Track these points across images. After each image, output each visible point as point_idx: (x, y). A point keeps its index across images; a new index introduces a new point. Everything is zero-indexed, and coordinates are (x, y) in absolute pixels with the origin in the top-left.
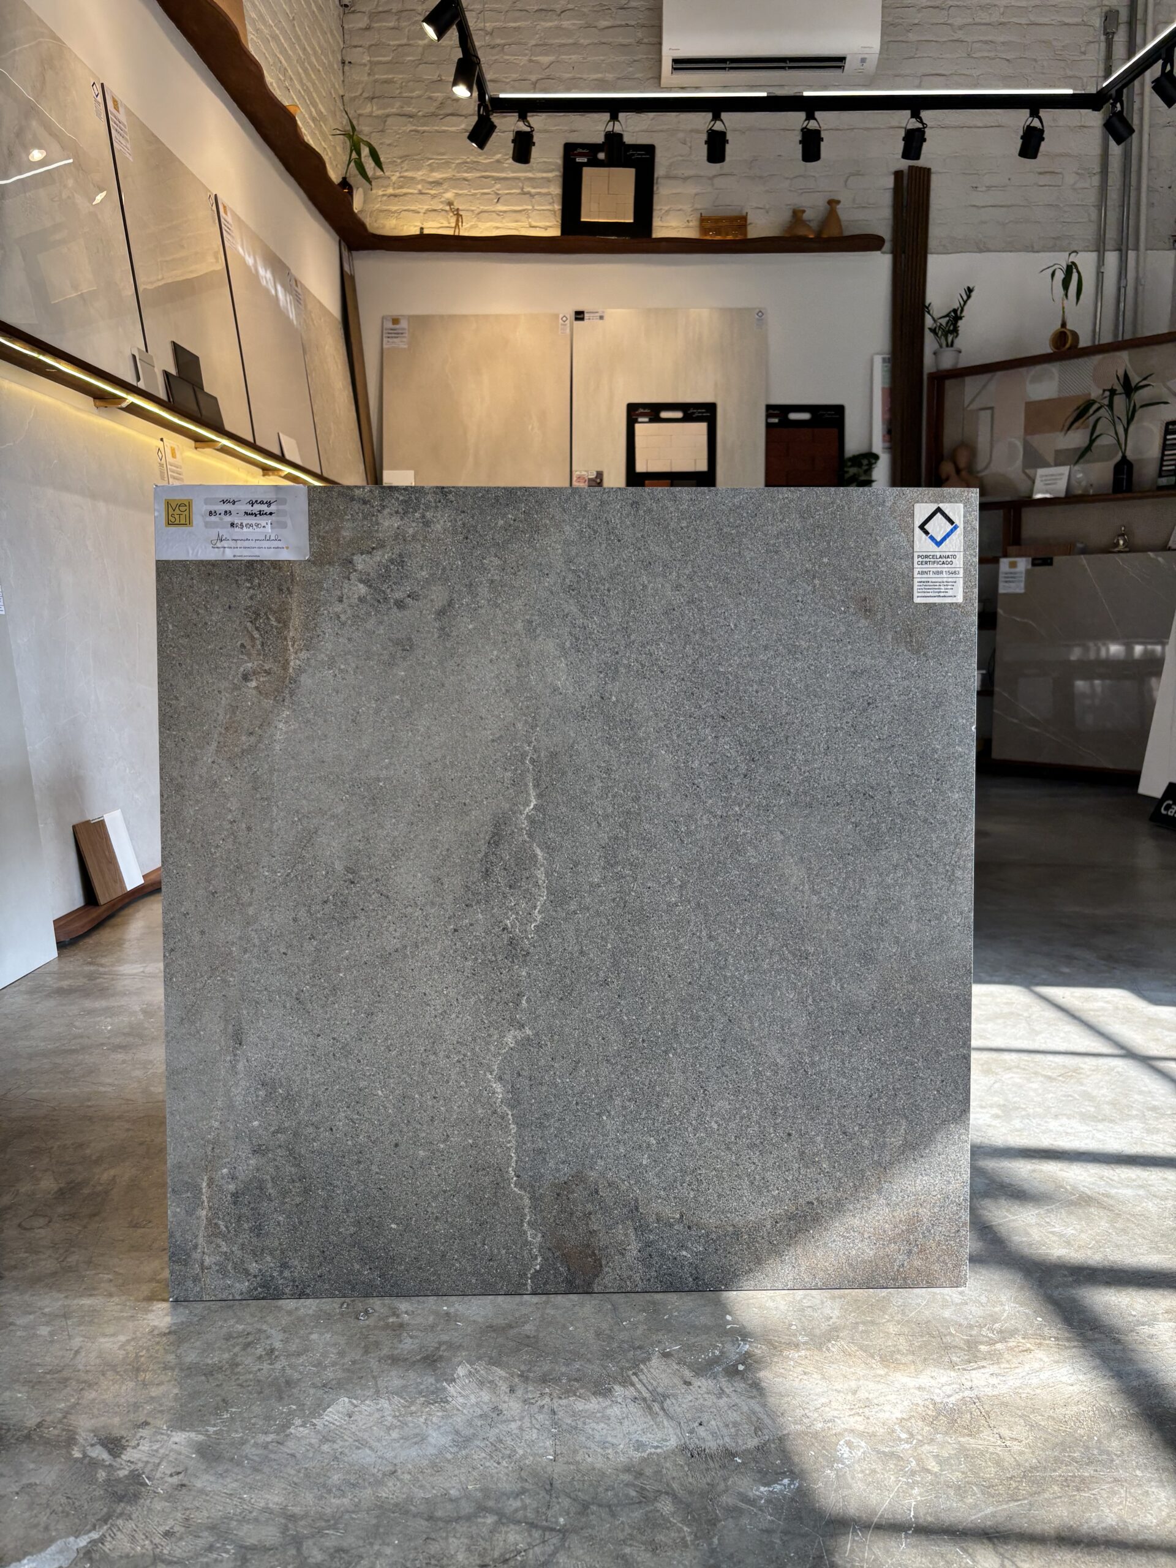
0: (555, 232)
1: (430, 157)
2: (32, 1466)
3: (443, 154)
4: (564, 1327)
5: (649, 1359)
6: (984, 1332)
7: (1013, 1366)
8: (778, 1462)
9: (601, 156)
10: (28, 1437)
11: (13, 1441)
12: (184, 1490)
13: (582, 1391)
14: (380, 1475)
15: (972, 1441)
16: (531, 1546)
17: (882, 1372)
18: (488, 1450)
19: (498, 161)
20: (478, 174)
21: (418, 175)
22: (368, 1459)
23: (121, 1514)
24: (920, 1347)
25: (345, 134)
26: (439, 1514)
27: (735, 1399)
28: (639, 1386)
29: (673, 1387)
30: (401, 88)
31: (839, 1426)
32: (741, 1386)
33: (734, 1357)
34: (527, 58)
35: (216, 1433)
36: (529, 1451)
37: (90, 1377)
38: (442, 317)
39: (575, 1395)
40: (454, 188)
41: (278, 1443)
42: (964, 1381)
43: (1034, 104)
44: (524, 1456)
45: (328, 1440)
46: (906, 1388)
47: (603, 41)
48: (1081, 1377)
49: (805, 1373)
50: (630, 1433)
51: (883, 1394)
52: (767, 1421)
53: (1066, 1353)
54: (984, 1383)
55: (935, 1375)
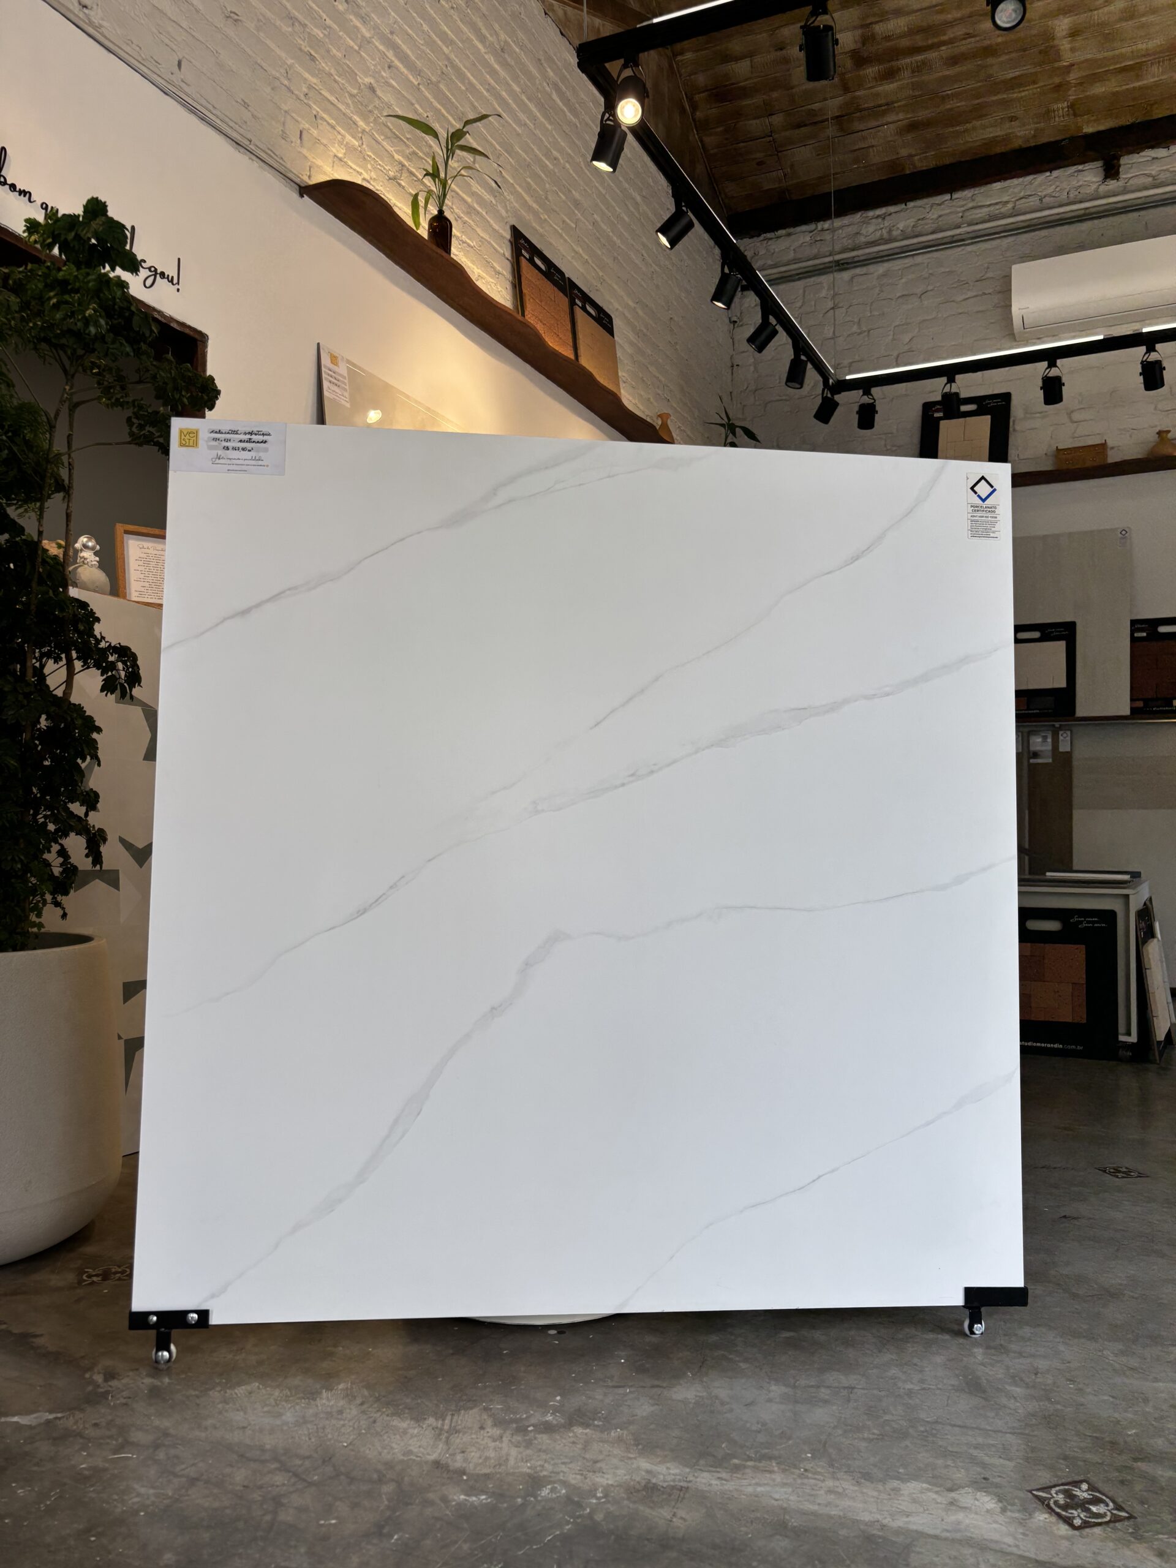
2: (60, 1376)
4: (437, 1377)
5: (471, 1408)
6: (750, 1452)
7: (744, 1477)
8: (491, 1486)
13: (406, 1415)
14: (236, 1427)
15: (648, 1511)
16: (284, 1485)
17: (633, 1456)
18: (311, 1431)
22: (237, 1418)
23: (82, 1409)
24: (684, 1449)
26: (247, 1455)
27: (505, 1444)
28: (446, 1421)
29: (469, 1428)
31: (560, 1477)
32: (517, 1438)
33: (533, 1421)
34: (891, 337)
36: (336, 1437)
39: (399, 1416)
41: (198, 1397)
42: (690, 1476)
44: (330, 1440)
45: (225, 1402)
46: (638, 1468)
47: (960, 311)
48: (792, 1498)
49: (574, 1443)
50: (410, 1445)
51: (617, 1468)
52: (512, 1462)
53: (799, 1481)
54: (704, 1481)
55: (672, 1467)
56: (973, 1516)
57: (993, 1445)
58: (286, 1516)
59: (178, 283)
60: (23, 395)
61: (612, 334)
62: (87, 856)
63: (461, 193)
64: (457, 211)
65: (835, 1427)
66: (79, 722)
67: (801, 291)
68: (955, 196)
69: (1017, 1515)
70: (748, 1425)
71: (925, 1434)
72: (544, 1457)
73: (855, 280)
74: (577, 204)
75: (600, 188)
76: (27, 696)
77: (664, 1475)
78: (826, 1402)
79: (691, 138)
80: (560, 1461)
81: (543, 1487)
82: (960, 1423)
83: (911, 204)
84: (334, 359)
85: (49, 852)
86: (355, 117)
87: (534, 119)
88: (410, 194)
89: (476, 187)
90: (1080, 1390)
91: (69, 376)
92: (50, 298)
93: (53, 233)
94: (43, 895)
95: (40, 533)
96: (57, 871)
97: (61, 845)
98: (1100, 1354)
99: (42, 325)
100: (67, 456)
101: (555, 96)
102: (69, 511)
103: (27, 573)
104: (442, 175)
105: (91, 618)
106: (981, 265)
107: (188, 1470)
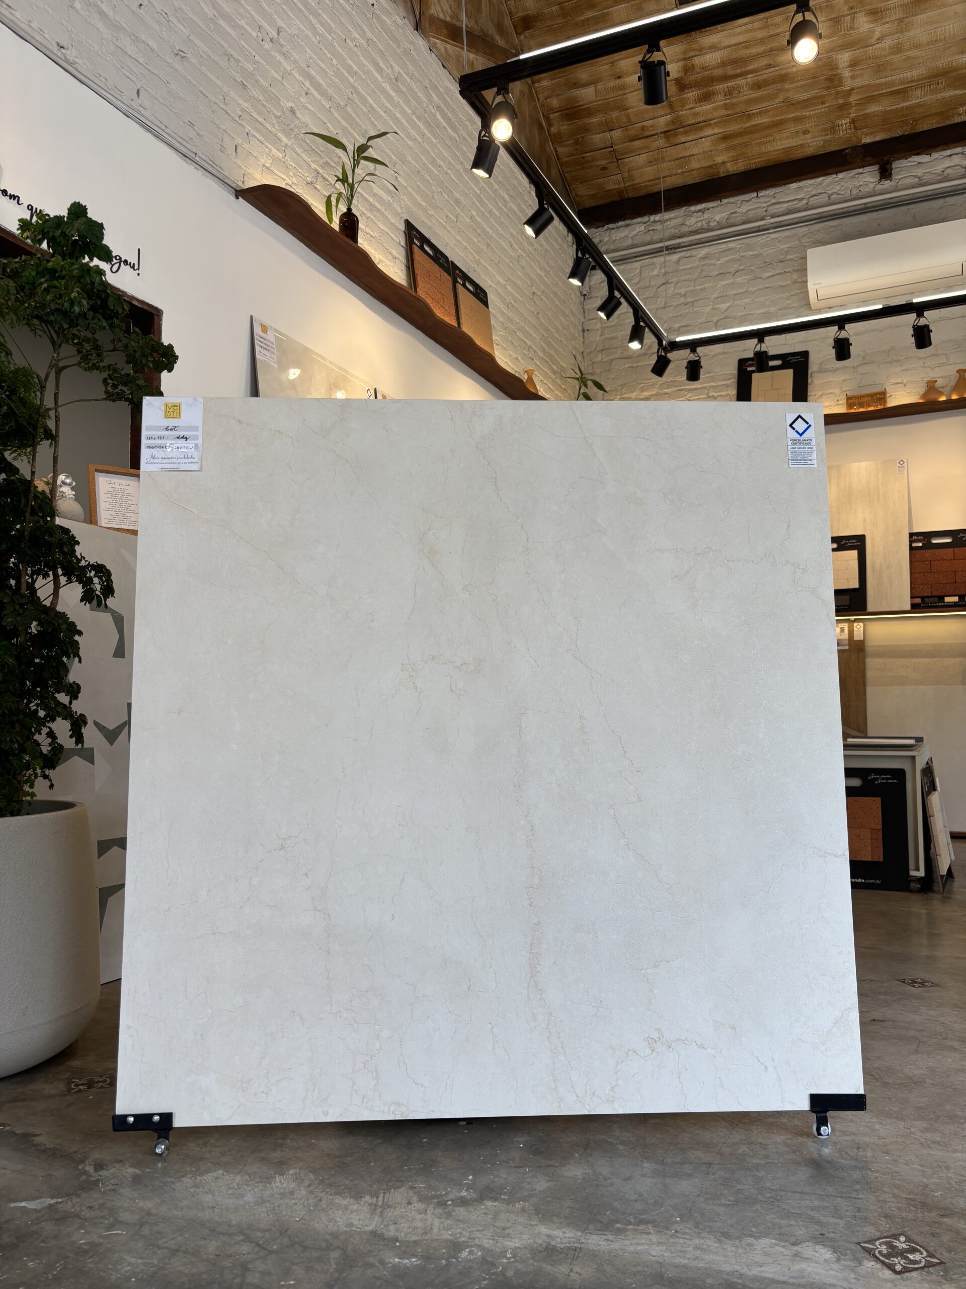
2: (58, 1167)
4: (370, 1162)
5: (400, 1187)
6: (630, 1217)
7: (626, 1238)
8: (420, 1250)
12: (113, 1192)
13: (346, 1194)
14: (206, 1207)
15: (548, 1268)
16: (249, 1253)
17: (534, 1223)
18: (268, 1209)
21: (633, 395)
22: (207, 1199)
23: (78, 1195)
24: (576, 1216)
25: (577, 377)
26: (217, 1230)
27: (429, 1217)
28: (380, 1199)
29: (399, 1204)
30: (622, 340)
31: (477, 1241)
32: (439, 1211)
33: (451, 1196)
34: (711, 306)
36: (289, 1214)
39: (341, 1195)
41: (173, 1183)
42: (582, 1238)
44: (284, 1216)
45: (196, 1186)
46: (539, 1234)
47: (768, 286)
48: (666, 1254)
49: (485, 1213)
50: (351, 1218)
51: (521, 1233)
52: (435, 1231)
53: (671, 1240)
54: (594, 1242)
55: (567, 1232)
56: (812, 1265)
57: (826, 1207)
58: (253, 1278)
59: (138, 269)
60: (18, 361)
61: (487, 306)
62: (71, 737)
63: (364, 194)
64: (361, 208)
65: (698, 1196)
66: (64, 627)
67: (638, 271)
68: (760, 194)
69: (849, 1263)
70: (627, 1196)
71: (771, 1199)
72: (462, 1226)
73: (681, 262)
74: (457, 202)
75: (476, 190)
76: (22, 606)
77: (561, 1239)
78: (690, 1175)
79: (547, 149)
80: (475, 1229)
81: (464, 1250)
82: (800, 1190)
83: (725, 201)
84: (264, 328)
85: (40, 733)
86: (279, 134)
87: (423, 135)
88: (325, 196)
89: (376, 189)
90: (895, 1161)
91: (56, 346)
92: (41, 284)
93: (43, 231)
94: (35, 770)
95: (33, 473)
96: (45, 749)
97: (50, 728)
98: (908, 1131)
99: (35, 305)
100: (54, 411)
101: (439, 116)
102: (56, 455)
103: (22, 505)
104: (350, 180)
105: (74, 542)
106: (783, 249)
107: (169, 1243)
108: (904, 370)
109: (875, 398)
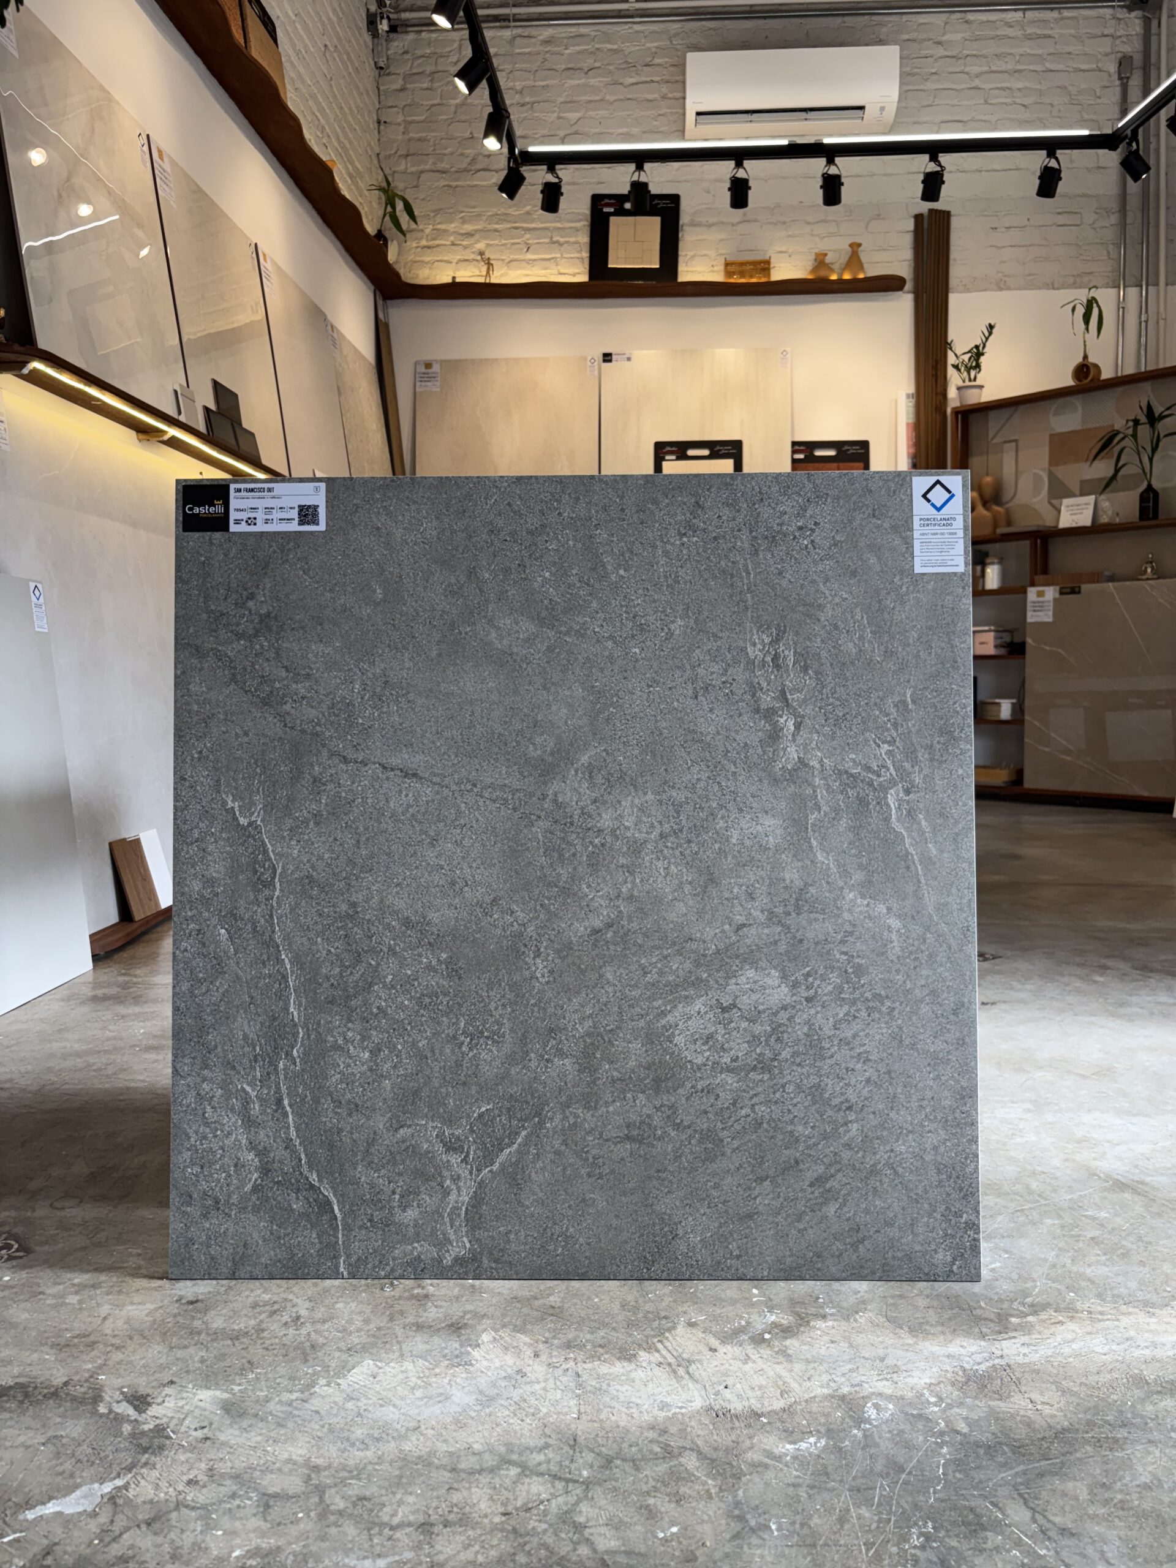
0: (584, 278)
1: (461, 209)
2: (59, 1420)
3: (474, 207)
4: (589, 1298)
5: (674, 1328)
6: (1015, 1305)
7: (1045, 1337)
8: (804, 1422)
9: (628, 206)
10: (55, 1394)
11: (40, 1397)
12: (208, 1443)
13: (606, 1356)
14: (403, 1430)
15: (1001, 1404)
16: (554, 1496)
17: (910, 1341)
18: (512, 1409)
19: (528, 213)
20: (509, 226)
21: (451, 227)
22: (391, 1416)
23: (146, 1464)
24: (950, 1319)
25: (381, 189)
26: (462, 1466)
27: (760, 1364)
28: (664, 1352)
30: (435, 145)
31: (867, 1390)
32: (766, 1352)
33: (759, 1326)
34: (555, 115)
35: (240, 1391)
36: (552, 1409)
37: (117, 1341)
38: (473, 361)
39: (599, 1360)
40: (486, 238)
41: (303, 1401)
42: (994, 1350)
43: (1051, 146)
44: (548, 1414)
45: (350, 1398)
46: (933, 1358)
47: (630, 96)
48: (1114, 1347)
49: (833, 1342)
50: (655, 1395)
51: (912, 1361)
52: (794, 1385)
53: (1100, 1325)
54: (1014, 1352)
55: (965, 1344)
58: (606, 1541)
61: (276, 45)
65: (1057, 1256)
72: (823, 1368)
78: (1019, 1232)
80: (844, 1369)
106: (649, 49)
107: (400, 1514)
108: (789, 236)
109: (759, 267)
